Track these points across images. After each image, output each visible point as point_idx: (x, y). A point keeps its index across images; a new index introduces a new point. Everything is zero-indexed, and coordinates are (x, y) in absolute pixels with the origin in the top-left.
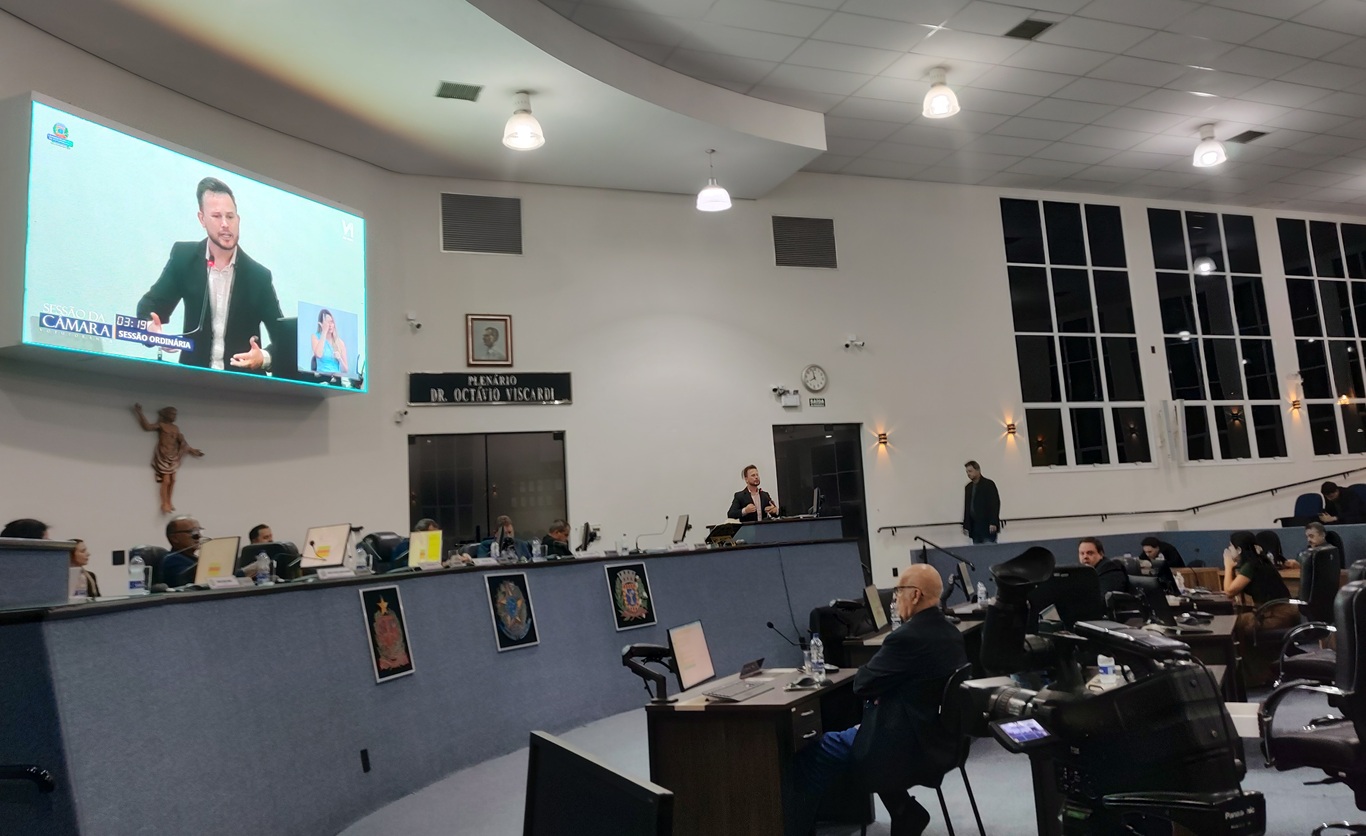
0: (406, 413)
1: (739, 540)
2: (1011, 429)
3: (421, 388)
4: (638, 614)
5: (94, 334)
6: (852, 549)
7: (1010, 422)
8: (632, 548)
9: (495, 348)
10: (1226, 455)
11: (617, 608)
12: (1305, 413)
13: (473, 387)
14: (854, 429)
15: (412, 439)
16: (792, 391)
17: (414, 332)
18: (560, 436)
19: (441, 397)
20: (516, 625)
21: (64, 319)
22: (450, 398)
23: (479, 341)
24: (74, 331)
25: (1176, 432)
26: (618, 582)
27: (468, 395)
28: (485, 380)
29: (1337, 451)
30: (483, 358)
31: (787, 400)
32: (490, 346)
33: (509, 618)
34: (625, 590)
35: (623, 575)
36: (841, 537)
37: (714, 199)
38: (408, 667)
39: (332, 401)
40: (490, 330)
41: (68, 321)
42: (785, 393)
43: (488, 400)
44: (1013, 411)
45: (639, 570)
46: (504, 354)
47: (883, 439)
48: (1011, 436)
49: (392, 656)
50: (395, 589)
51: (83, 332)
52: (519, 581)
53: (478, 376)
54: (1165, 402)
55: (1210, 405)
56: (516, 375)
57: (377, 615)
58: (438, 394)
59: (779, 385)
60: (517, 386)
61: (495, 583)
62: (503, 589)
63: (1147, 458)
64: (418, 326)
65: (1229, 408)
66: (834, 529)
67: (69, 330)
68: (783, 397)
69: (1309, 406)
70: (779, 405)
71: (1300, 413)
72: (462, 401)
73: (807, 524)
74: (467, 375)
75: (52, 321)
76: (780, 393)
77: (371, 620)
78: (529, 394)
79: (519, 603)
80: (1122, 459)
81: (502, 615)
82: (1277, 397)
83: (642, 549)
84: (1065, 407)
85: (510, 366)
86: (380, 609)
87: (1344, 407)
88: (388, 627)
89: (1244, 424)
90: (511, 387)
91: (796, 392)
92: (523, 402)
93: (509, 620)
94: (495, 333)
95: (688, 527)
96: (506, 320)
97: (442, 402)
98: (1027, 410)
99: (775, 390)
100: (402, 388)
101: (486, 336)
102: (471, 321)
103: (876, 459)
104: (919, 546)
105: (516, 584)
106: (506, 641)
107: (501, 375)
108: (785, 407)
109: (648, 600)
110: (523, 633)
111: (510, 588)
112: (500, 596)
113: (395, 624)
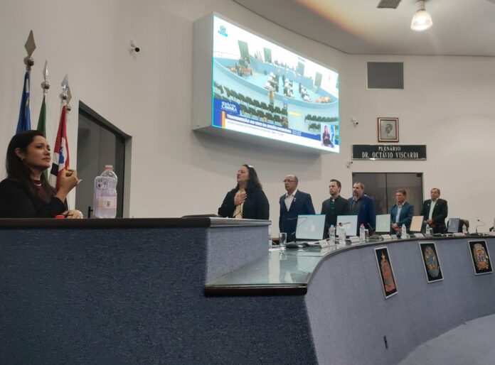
0: (352, 163)
3: (358, 151)
4: (484, 267)
9: (391, 133)
13: (381, 151)
15: (354, 174)
17: (355, 126)
18: (420, 175)
19: (367, 156)
20: (434, 269)
22: (370, 156)
23: (384, 130)
26: (474, 250)
27: (378, 155)
28: (386, 148)
30: (386, 138)
32: (389, 132)
34: (478, 254)
38: (395, 290)
43: (387, 158)
46: (395, 136)
49: (389, 284)
52: (432, 246)
53: (383, 146)
56: (401, 146)
57: (382, 262)
58: (365, 154)
60: (401, 151)
61: (423, 246)
62: (426, 250)
64: (357, 123)
72: (376, 157)
74: (378, 146)
78: (406, 155)
81: (428, 264)
85: (398, 142)
86: (382, 259)
88: (386, 268)
90: (398, 151)
92: (403, 159)
93: (431, 267)
94: (390, 126)
96: (396, 120)
97: (367, 158)
100: (350, 153)
101: (387, 128)
102: (380, 121)
106: (431, 278)
107: (393, 146)
109: (489, 260)
110: (437, 275)
111: (429, 250)
112: (426, 254)
113: (389, 267)
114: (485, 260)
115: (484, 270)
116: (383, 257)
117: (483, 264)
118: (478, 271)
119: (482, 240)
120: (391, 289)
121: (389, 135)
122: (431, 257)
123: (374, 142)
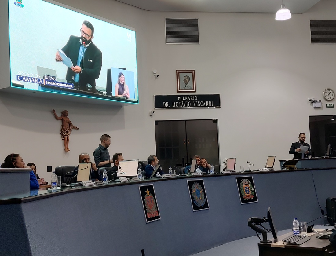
0: (154, 112)
3: (159, 101)
4: (249, 198)
8: (247, 169)
9: (188, 84)
13: (180, 101)
15: (157, 123)
16: (318, 101)
17: (156, 79)
18: (215, 121)
20: (200, 200)
22: (171, 106)
23: (182, 81)
26: (241, 184)
27: (178, 104)
28: (185, 98)
30: (184, 89)
31: (316, 105)
32: (187, 84)
34: (244, 187)
35: (243, 181)
37: (283, 15)
38: (158, 217)
40: (186, 76)
41: (27, 78)
43: (186, 106)
45: (250, 179)
46: (192, 87)
49: (152, 213)
50: (152, 186)
51: (33, 82)
53: (182, 96)
56: (197, 96)
57: (146, 196)
58: (167, 104)
59: (312, 98)
60: (198, 100)
62: (194, 186)
64: (158, 76)
67: (28, 81)
68: (314, 103)
70: (312, 107)
72: (176, 107)
73: (325, 160)
74: (177, 96)
75: (21, 78)
76: (312, 102)
77: (143, 198)
78: (202, 104)
79: (201, 192)
81: (194, 196)
83: (252, 170)
85: (195, 92)
88: (150, 201)
90: (195, 101)
91: (320, 101)
92: (200, 107)
93: (197, 199)
94: (188, 78)
95: (274, 162)
96: (193, 72)
97: (168, 107)
99: (310, 100)
100: (152, 102)
101: (185, 79)
102: (179, 73)
105: (199, 184)
106: (196, 207)
107: (191, 96)
108: (315, 108)
109: (254, 192)
110: (203, 204)
111: (197, 186)
112: (193, 188)
113: (153, 200)
114: (251, 192)
116: (148, 192)
117: (249, 195)
118: (243, 201)
119: (249, 175)
120: (154, 216)
121: (187, 86)
122: (199, 191)
123: (173, 93)
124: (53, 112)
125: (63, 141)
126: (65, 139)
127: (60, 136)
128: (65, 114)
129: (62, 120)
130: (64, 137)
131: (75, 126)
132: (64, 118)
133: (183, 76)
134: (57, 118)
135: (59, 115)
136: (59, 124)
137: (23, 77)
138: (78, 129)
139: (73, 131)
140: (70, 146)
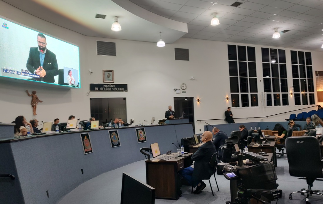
1: (165, 123)
2: (228, 99)
3: (93, 87)
4: (143, 140)
5: (16, 74)
6: (191, 125)
7: (227, 97)
8: (142, 125)
10: (275, 105)
11: (138, 138)
12: (293, 95)
13: (105, 87)
14: (192, 98)
15: (91, 99)
16: (178, 89)
17: (91, 74)
18: (125, 99)
19: (97, 90)
20: (115, 141)
21: (9, 70)
22: (99, 90)
23: (106, 76)
24: (12, 73)
25: (264, 100)
26: (138, 132)
27: (104, 89)
28: (108, 86)
29: (300, 104)
30: (107, 80)
32: (109, 78)
33: (114, 140)
34: (140, 134)
35: (139, 131)
36: (188, 123)
37: (161, 44)
38: (91, 151)
39: (72, 90)
40: (109, 73)
41: (10, 71)
42: (177, 90)
43: (108, 90)
44: (228, 95)
45: (143, 130)
46: (112, 79)
47: (199, 100)
48: (227, 100)
49: (88, 148)
50: (88, 134)
51: (14, 73)
52: (116, 132)
53: (106, 84)
54: (262, 93)
55: (272, 93)
56: (115, 85)
57: (84, 139)
60: (115, 87)
61: (111, 132)
62: (112, 134)
63: (257, 105)
64: (92, 73)
65: (277, 94)
66: (187, 121)
67: (10, 73)
68: (176, 91)
69: (295, 94)
71: (292, 96)
72: (102, 90)
73: (181, 120)
74: (103, 84)
75: (6, 71)
76: (176, 90)
77: (83, 141)
78: (118, 89)
79: (116, 137)
80: (252, 106)
81: (112, 139)
82: (288, 92)
83: (144, 125)
84: (240, 94)
85: (113, 82)
86: (85, 138)
87: (302, 94)
89: (279, 98)
90: (113, 87)
91: (179, 90)
92: (116, 91)
93: (114, 141)
94: (110, 74)
95: (154, 120)
96: (112, 71)
98: (232, 94)
99: (174, 89)
100: (88, 87)
101: (108, 75)
102: (104, 71)
103: (197, 105)
104: (206, 124)
105: (115, 133)
106: (113, 145)
107: (111, 84)
108: (176, 93)
109: (145, 136)
110: (117, 143)
111: (114, 134)
112: (112, 135)
113: (88, 141)
114: (143, 137)
115: (143, 141)
116: (86, 137)
117: (142, 138)
118: (139, 141)
119: (143, 128)
120: (89, 150)
121: (109, 79)
122: (115, 136)
123: (101, 82)
124: (27, 91)
125: (33, 109)
126: (34, 108)
127: (31, 106)
128: (34, 93)
129: (32, 96)
130: (33, 107)
131: (41, 100)
132: (33, 95)
133: (107, 73)
134: (29, 95)
135: (30, 93)
136: (30, 99)
137: (7, 70)
138: (42, 102)
139: (39, 103)
140: (37, 112)
